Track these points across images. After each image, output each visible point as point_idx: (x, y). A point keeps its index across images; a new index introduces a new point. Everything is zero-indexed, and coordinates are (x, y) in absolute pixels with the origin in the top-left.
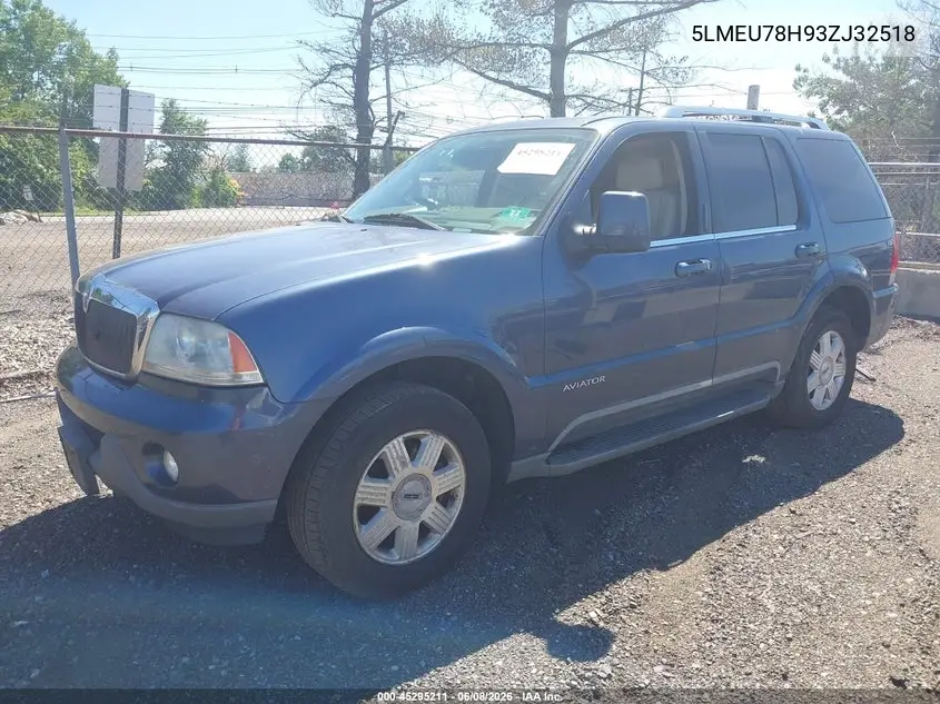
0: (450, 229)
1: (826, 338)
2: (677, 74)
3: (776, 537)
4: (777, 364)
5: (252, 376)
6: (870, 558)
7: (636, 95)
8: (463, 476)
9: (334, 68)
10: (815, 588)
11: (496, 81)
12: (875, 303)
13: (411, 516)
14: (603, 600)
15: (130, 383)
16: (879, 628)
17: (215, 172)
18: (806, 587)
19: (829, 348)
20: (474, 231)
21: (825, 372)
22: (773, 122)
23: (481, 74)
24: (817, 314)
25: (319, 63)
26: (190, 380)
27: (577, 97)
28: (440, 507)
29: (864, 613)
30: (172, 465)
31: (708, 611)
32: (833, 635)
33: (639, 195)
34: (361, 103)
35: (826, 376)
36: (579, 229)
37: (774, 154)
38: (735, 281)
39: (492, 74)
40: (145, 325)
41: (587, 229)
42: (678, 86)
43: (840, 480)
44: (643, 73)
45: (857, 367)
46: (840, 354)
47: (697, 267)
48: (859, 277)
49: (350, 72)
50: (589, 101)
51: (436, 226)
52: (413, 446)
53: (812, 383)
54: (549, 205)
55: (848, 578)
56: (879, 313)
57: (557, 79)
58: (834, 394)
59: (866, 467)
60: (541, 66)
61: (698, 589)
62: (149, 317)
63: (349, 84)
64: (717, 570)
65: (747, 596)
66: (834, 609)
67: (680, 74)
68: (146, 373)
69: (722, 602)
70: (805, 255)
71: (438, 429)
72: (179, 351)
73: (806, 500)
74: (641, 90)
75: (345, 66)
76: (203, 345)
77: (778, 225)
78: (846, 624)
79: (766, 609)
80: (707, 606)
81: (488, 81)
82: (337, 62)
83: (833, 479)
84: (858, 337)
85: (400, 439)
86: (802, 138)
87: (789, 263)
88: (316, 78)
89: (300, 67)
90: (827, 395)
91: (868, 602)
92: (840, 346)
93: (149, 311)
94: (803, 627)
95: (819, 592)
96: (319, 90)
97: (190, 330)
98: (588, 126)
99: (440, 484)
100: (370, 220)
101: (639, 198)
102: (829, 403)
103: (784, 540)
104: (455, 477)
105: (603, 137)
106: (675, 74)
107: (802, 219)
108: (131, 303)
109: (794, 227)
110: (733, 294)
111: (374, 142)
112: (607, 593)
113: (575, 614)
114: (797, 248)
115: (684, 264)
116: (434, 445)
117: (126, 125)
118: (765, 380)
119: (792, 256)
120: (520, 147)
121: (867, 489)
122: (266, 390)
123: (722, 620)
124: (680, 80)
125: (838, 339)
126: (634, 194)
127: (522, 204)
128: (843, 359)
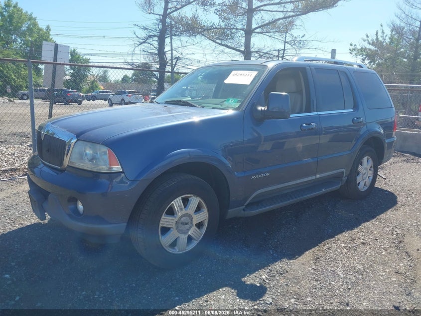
0: (203, 107)
1: (365, 159)
2: (300, 43)
3: (343, 245)
4: (344, 170)
5: (117, 168)
6: (384, 255)
7: (282, 52)
8: (207, 215)
9: (150, 36)
10: (360, 267)
11: (221, 44)
12: (386, 145)
13: (184, 233)
14: (268, 271)
15: (62, 171)
16: (388, 285)
17: (93, 82)
18: (357, 267)
19: (366, 164)
20: (213, 108)
21: (364, 174)
22: (343, 64)
23: (214, 41)
24: (361, 149)
25: (143, 34)
26: (90, 169)
27: (256, 52)
28: (197, 229)
29: (382, 278)
30: (80, 207)
31: (314, 276)
32: (368, 287)
33: (286, 94)
34: (161, 52)
35: (365, 176)
36: (260, 108)
37: (343, 78)
38: (325, 134)
39: (219, 41)
40: (70, 146)
41: (263, 108)
42: (300, 48)
43: (371, 221)
44: (285, 42)
45: (378, 173)
46: (371, 167)
47: (310, 127)
48: (380, 133)
49: (156, 39)
50: (261, 54)
51: (197, 106)
52: (186, 201)
53: (359, 179)
54: (246, 98)
55: (375, 263)
56: (388, 149)
57: (247, 44)
58: (368, 184)
59: (382, 216)
60: (240, 38)
61: (309, 267)
62: (72, 142)
63: (156, 44)
64: (317, 259)
65: (331, 270)
66: (369, 276)
67: (302, 43)
68: (70, 166)
69: (320, 273)
70: (357, 123)
71: (197, 194)
72: (84, 157)
73: (356, 230)
74: (284, 50)
75: (155, 36)
76: (95, 154)
77: (345, 109)
78: (374, 283)
79: (339, 276)
80: (313, 274)
81: (217, 44)
82: (151, 34)
83: (368, 221)
84: (378, 160)
85: (180, 198)
86: (355, 71)
87: (349, 126)
88: (142, 41)
89: (135, 36)
90: (365, 185)
91: (384, 274)
92: (371, 163)
93: (72, 139)
94: (355, 284)
95: (362, 269)
96: (143, 47)
97: (90, 148)
98: (264, 64)
99: (197, 219)
100: (167, 103)
101: (286, 95)
102: (366, 188)
103: (347, 246)
104: (204, 216)
105: (270, 68)
106: (299, 43)
107: (356, 107)
108: (63, 136)
109: (352, 110)
110: (324, 140)
111: (166, 70)
112: (270, 268)
113: (256, 277)
114: (353, 119)
115: (304, 125)
116: (195, 201)
117: (56, 59)
118: (338, 177)
119: (351, 123)
120: (234, 72)
121: (383, 225)
122: (123, 175)
123: (320, 280)
124: (301, 46)
125: (370, 160)
126: (284, 94)
127: (234, 97)
128: (372, 169)
